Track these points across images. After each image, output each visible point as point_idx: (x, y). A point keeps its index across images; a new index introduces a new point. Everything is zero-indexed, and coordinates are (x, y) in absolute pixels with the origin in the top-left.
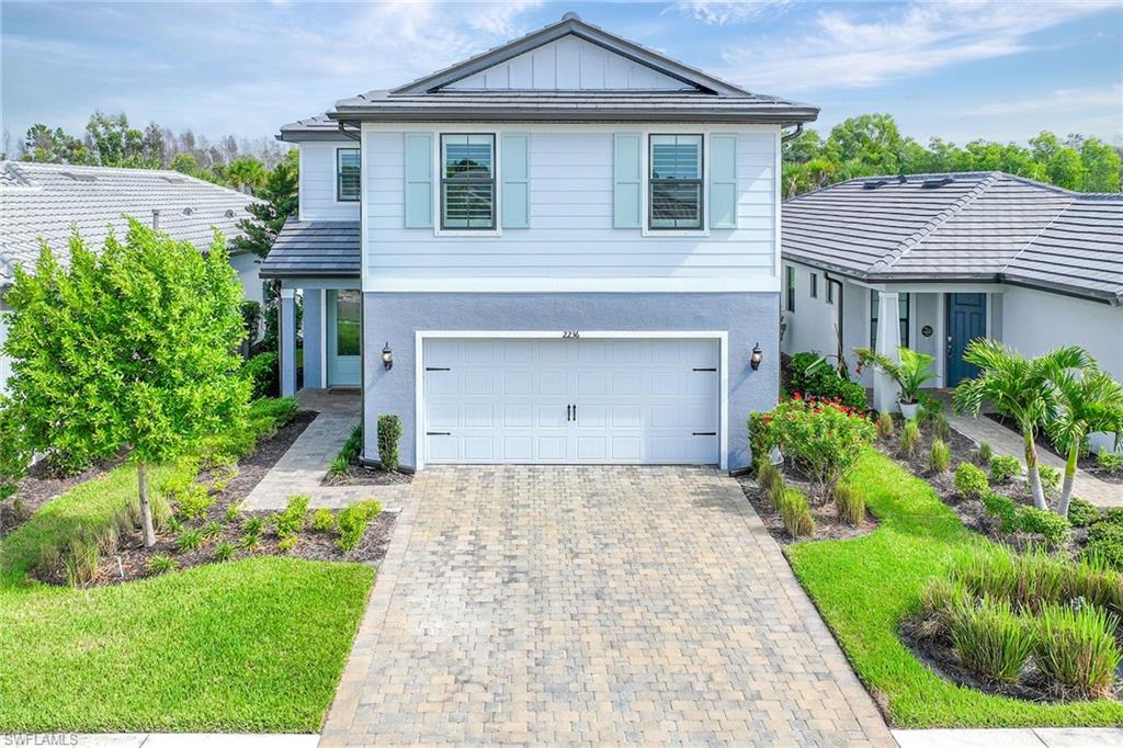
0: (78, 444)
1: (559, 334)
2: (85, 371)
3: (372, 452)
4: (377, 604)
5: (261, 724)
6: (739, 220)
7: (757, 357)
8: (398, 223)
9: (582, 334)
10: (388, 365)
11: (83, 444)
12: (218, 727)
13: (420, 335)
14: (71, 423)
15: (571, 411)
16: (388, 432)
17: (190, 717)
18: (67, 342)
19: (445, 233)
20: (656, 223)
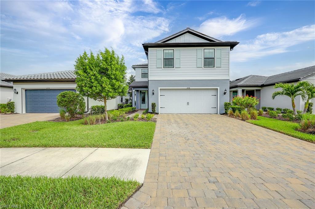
0: (89, 90)
1: (186, 88)
2: (91, 73)
3: (150, 110)
4: (157, 128)
5: (132, 146)
6: (222, 65)
7: (226, 91)
8: (155, 67)
9: (190, 88)
10: (153, 93)
11: (90, 90)
12: (119, 146)
13: (159, 88)
14: (88, 85)
15: (188, 103)
16: (154, 106)
17: (111, 144)
18: (88, 67)
19: (164, 69)
20: (205, 67)
